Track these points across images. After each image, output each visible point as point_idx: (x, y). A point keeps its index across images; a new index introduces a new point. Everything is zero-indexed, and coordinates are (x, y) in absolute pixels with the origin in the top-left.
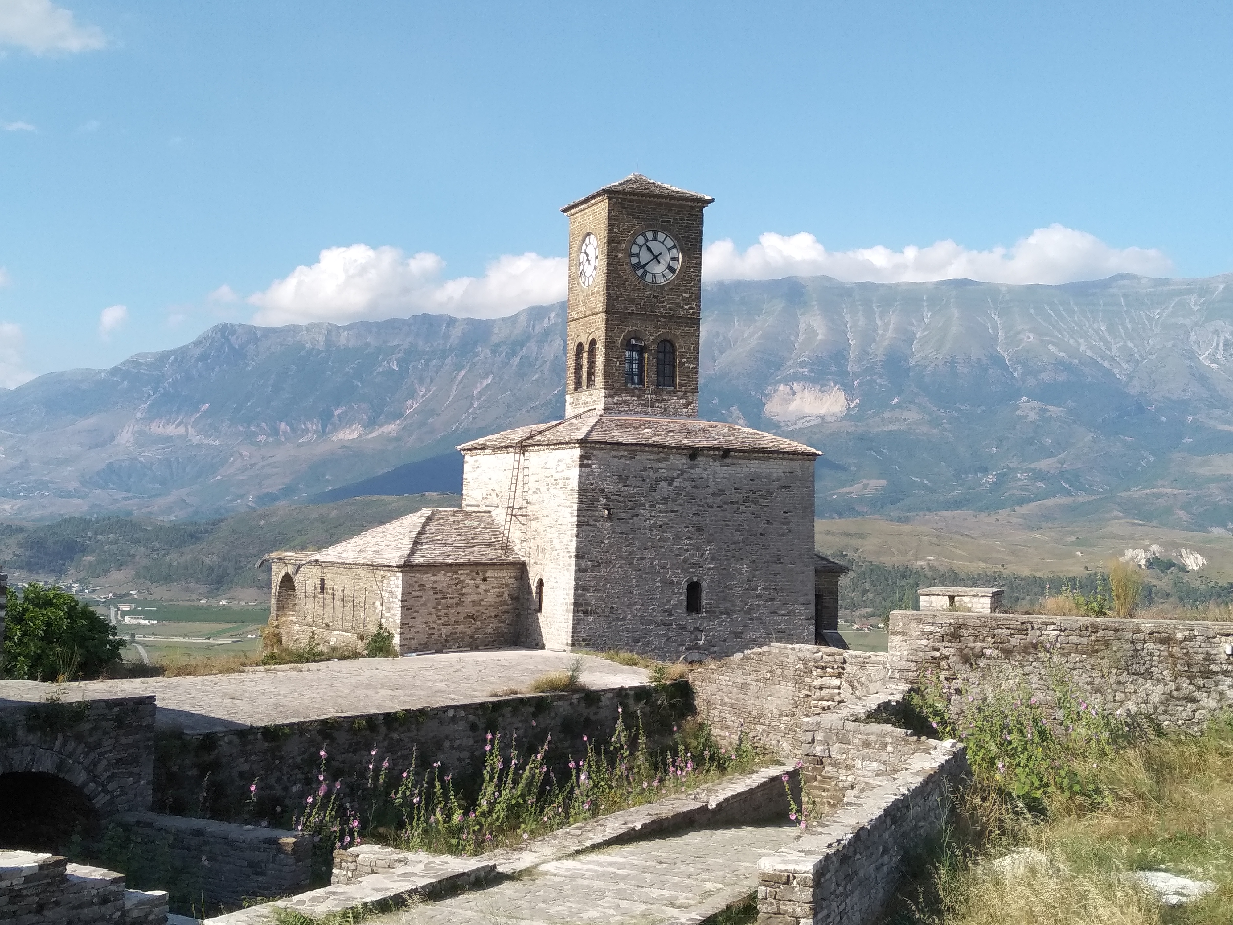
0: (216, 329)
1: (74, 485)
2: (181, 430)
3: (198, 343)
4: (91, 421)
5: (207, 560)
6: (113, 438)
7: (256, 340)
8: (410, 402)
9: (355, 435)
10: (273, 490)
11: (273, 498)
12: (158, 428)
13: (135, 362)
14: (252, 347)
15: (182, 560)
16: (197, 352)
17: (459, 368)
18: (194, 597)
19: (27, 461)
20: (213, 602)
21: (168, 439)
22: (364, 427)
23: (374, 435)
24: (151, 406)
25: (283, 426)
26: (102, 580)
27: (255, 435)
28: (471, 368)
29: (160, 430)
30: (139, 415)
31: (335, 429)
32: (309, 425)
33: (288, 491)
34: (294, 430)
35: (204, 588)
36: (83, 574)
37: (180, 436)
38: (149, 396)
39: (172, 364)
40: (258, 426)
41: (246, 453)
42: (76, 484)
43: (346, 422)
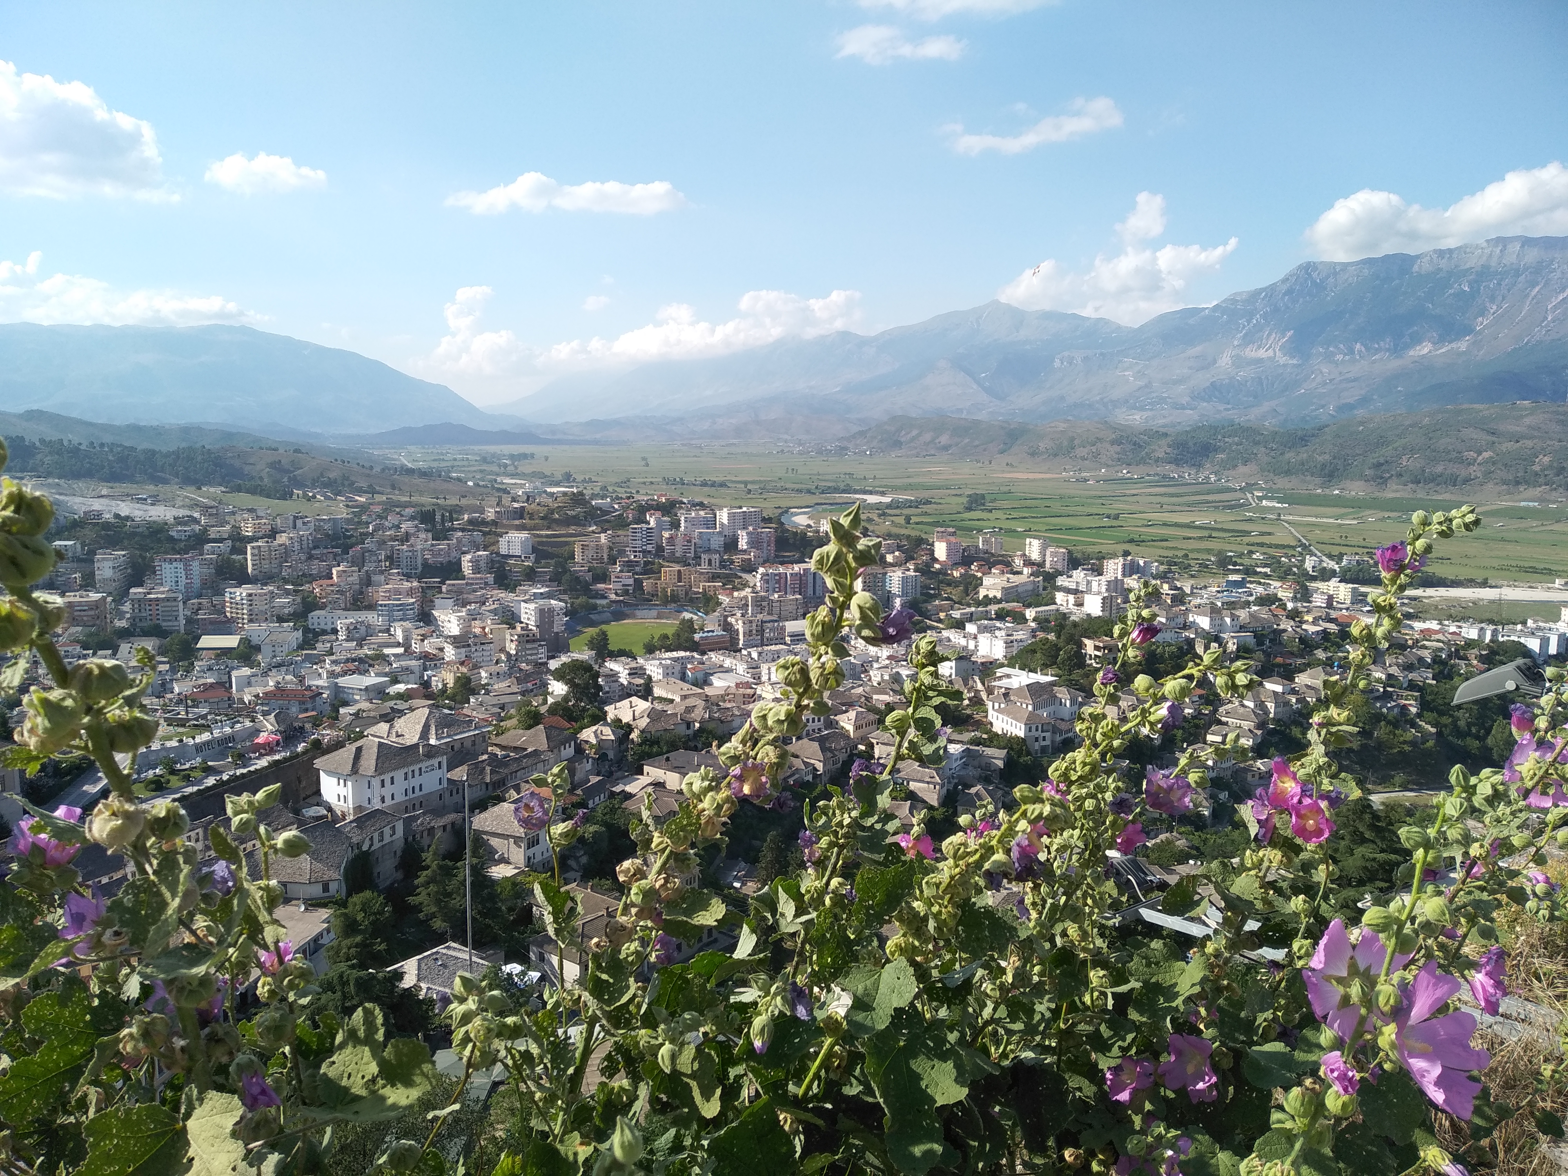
0: (1300, 267)
1: (1185, 400)
2: (1270, 353)
3: (1285, 280)
4: (1198, 350)
5: (1320, 458)
6: (1215, 361)
7: (1335, 274)
8: (1480, 319)
9: (1426, 351)
10: (1351, 400)
11: (1351, 407)
12: (1251, 353)
13: (1233, 300)
14: (1331, 280)
15: (1299, 458)
16: (1285, 287)
17: (1533, 284)
18: (1311, 487)
19: (1150, 382)
20: (1327, 491)
21: (1259, 361)
22: (1434, 343)
23: (1443, 350)
24: (1246, 335)
25: (1358, 346)
26: (1232, 473)
27: (1333, 354)
28: (1547, 284)
29: (1254, 355)
30: (1236, 343)
31: (1407, 347)
32: (1382, 344)
33: (1364, 401)
34: (1367, 349)
35: (1318, 480)
36: (1217, 467)
37: (1269, 358)
38: (1244, 326)
39: (1263, 299)
40: (1336, 347)
41: (1325, 370)
42: (1188, 399)
43: (1417, 340)
